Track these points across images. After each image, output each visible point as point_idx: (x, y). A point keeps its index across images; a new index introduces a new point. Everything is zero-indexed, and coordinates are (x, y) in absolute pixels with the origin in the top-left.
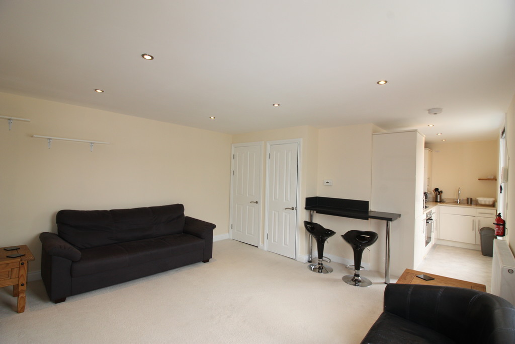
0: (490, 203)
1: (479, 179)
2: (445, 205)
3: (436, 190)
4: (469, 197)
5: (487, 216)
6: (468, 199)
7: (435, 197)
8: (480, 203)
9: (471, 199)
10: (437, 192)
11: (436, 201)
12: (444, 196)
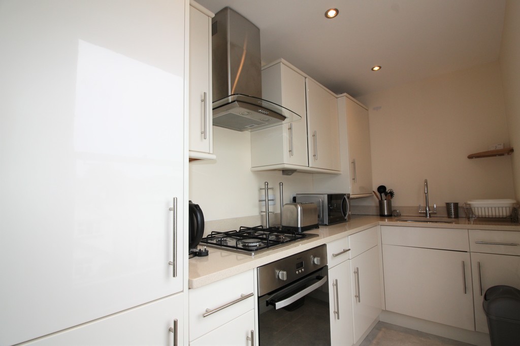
0: (505, 213)
1: (470, 157)
2: (399, 223)
3: (382, 189)
4: (452, 200)
5: (502, 249)
6: (448, 205)
7: (378, 205)
8: (479, 212)
9: (456, 205)
10: (383, 194)
11: (382, 216)
12: (397, 202)
